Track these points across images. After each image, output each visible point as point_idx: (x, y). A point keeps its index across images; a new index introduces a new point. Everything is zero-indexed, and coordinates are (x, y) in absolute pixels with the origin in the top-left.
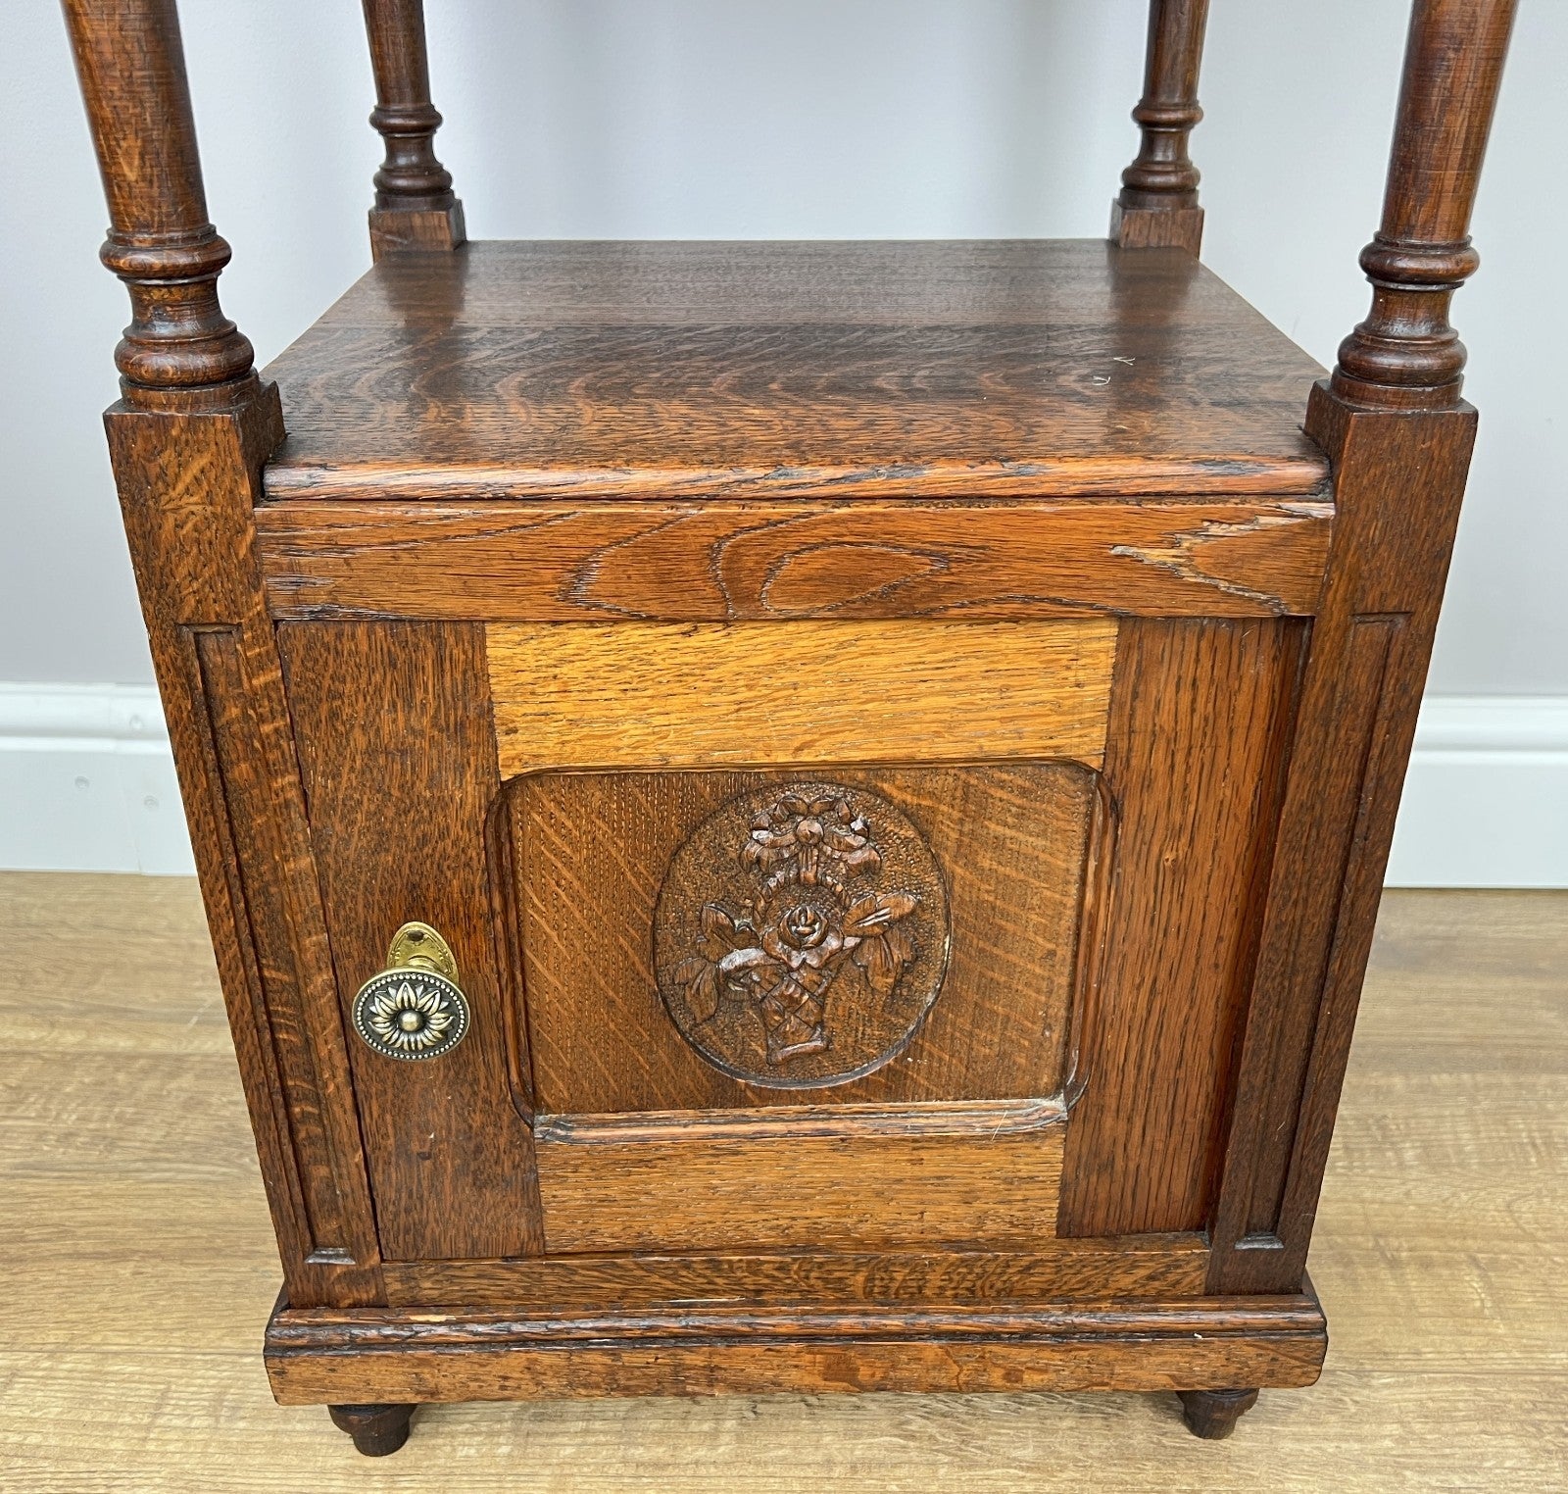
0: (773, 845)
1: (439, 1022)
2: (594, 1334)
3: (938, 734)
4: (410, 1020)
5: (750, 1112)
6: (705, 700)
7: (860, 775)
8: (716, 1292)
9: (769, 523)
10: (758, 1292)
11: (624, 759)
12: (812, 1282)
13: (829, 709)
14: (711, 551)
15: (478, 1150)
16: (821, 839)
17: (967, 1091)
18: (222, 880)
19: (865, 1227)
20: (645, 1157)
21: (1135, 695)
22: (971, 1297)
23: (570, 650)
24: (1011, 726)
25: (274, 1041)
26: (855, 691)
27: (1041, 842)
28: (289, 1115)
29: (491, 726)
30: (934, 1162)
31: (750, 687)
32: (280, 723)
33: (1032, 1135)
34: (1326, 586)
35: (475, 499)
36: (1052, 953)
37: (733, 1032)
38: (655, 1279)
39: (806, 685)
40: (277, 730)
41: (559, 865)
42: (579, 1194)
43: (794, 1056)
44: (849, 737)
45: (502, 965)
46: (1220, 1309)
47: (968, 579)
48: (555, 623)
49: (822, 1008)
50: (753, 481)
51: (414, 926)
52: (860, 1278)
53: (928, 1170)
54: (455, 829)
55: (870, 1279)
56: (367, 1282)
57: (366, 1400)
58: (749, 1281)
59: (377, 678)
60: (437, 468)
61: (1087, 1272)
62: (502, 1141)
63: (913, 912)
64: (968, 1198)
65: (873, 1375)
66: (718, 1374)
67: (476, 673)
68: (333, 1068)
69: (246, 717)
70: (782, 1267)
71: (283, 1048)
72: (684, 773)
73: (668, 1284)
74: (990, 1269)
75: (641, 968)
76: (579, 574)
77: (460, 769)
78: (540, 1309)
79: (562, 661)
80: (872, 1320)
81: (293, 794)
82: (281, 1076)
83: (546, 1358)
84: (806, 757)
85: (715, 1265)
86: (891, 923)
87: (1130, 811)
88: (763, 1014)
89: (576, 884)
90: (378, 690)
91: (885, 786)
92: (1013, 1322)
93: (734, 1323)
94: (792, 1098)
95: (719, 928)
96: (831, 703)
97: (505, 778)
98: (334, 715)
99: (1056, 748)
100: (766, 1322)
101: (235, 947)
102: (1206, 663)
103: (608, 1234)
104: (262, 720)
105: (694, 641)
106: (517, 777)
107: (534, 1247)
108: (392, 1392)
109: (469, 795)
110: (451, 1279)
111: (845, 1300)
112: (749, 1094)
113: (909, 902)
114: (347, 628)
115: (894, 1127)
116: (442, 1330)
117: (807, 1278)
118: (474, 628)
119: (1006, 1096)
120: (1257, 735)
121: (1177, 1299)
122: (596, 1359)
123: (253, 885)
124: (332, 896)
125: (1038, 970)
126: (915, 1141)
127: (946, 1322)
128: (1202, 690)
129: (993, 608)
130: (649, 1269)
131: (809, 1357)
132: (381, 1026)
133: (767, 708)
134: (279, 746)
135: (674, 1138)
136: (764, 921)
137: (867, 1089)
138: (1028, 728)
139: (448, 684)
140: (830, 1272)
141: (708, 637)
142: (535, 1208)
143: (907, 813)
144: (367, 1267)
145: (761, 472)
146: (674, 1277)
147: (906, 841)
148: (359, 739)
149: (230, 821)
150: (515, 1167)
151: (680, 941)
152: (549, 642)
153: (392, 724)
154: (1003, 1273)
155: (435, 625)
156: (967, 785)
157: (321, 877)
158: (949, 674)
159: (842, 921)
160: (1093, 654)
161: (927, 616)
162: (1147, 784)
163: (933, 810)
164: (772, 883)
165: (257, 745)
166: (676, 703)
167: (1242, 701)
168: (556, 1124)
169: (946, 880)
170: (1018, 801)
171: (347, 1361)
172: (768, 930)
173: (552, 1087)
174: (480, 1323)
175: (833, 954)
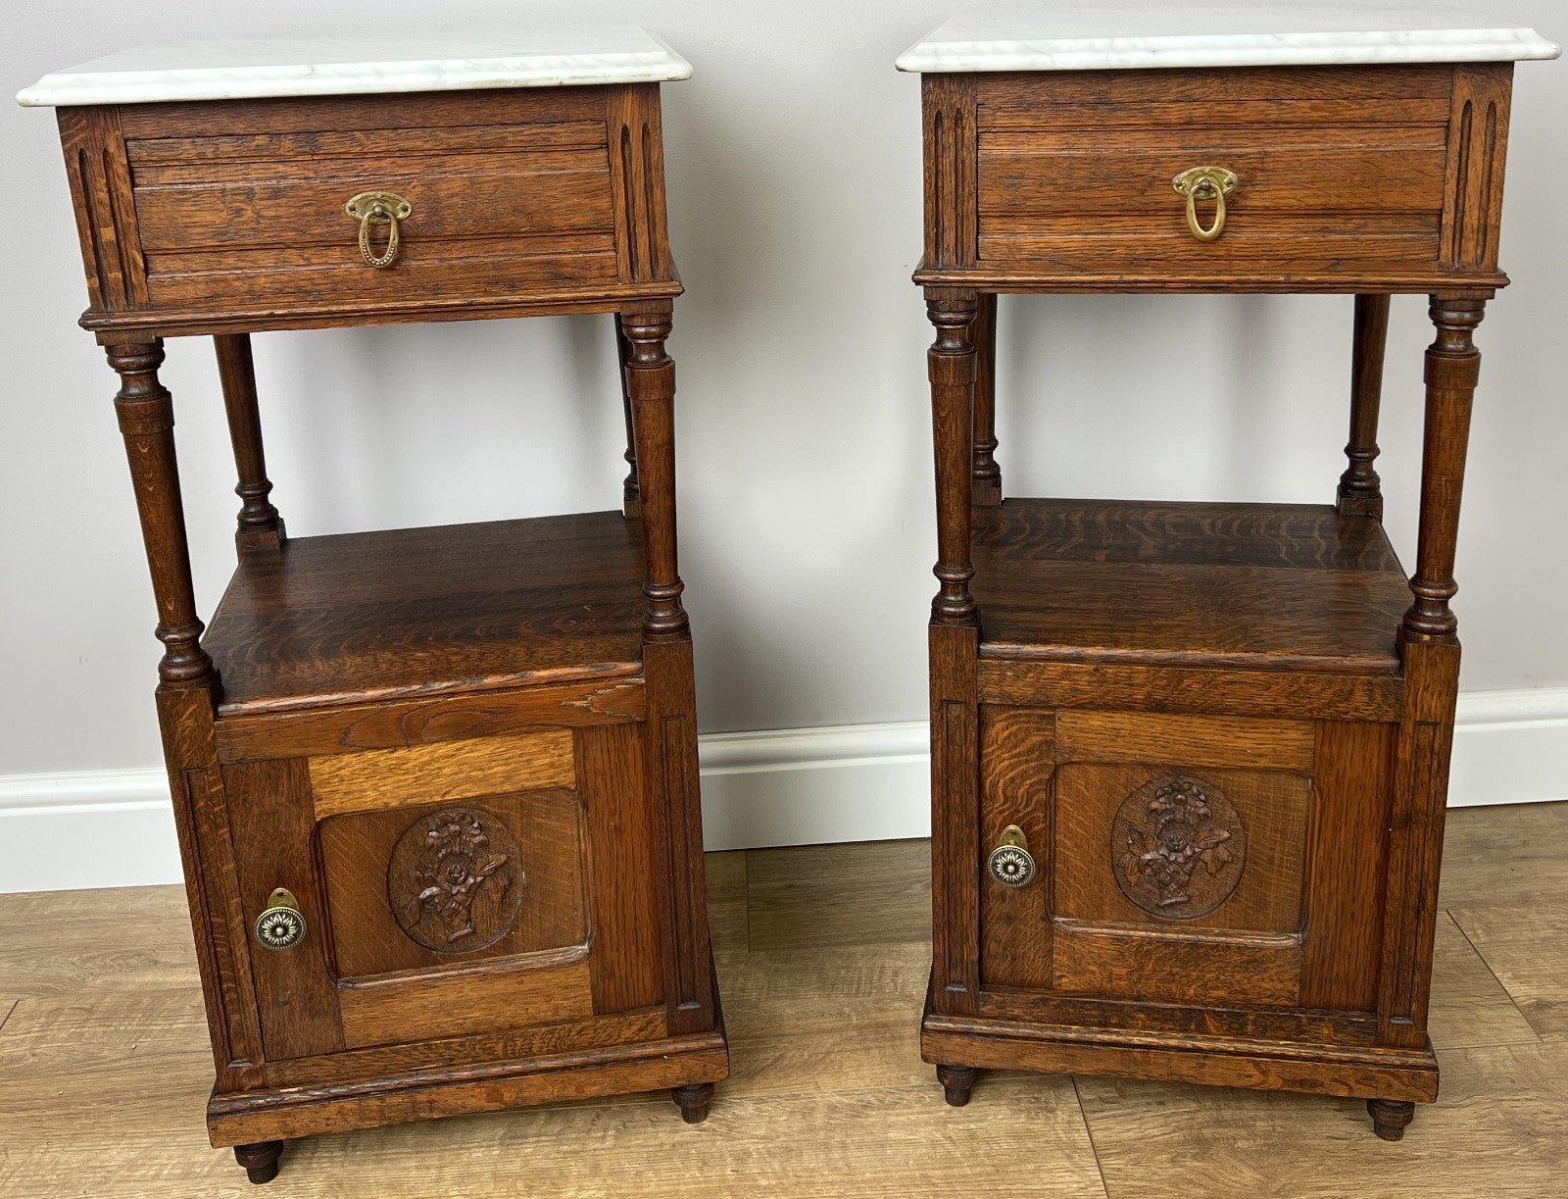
0: (438, 838)
1: (292, 931)
2: (372, 1089)
3: (503, 782)
4: (279, 930)
5: (440, 967)
6: (402, 778)
7: (474, 803)
8: (431, 1062)
9: (422, 707)
10: (452, 1060)
11: (369, 806)
12: (477, 1051)
13: (455, 776)
14: (400, 720)
15: (311, 997)
16: (460, 832)
17: (543, 946)
18: (194, 878)
19: (502, 1019)
20: (392, 993)
21: (584, 757)
22: (556, 1051)
23: (343, 764)
24: (534, 776)
25: (215, 952)
26: (466, 768)
27: (558, 824)
28: (221, 989)
29: (311, 799)
30: (530, 983)
31: (421, 771)
32: (222, 807)
33: (573, 963)
34: (648, 709)
35: (303, 709)
36: (572, 874)
37: (429, 929)
38: (400, 1057)
39: (444, 767)
40: (220, 810)
41: (343, 857)
42: (360, 1016)
43: (459, 937)
44: (463, 787)
45: (319, 905)
46: (674, 1042)
47: (505, 720)
48: (337, 754)
49: (470, 912)
50: (415, 691)
51: (279, 890)
52: (500, 1046)
53: (525, 987)
54: (297, 845)
55: (505, 1046)
56: (258, 1075)
57: (258, 1140)
58: (447, 1054)
59: (263, 783)
60: (287, 699)
61: (609, 1030)
62: (322, 992)
63: (506, 862)
64: (549, 998)
65: (511, 1097)
66: (435, 1105)
67: (305, 776)
68: (243, 961)
69: (207, 805)
70: (462, 1045)
71: (219, 955)
72: (395, 810)
73: (407, 1060)
74: (562, 1034)
75: (383, 901)
76: (346, 734)
77: (299, 818)
78: (344, 1079)
79: (340, 769)
80: (507, 1068)
81: (227, 836)
82: (218, 970)
83: (349, 1105)
84: (448, 798)
85: (429, 1047)
86: (496, 869)
87: (592, 806)
88: (442, 917)
89: (351, 865)
90: (264, 788)
91: (486, 806)
92: (576, 1060)
93: (441, 1077)
94: (460, 959)
95: (417, 879)
96: (456, 774)
97: (318, 820)
98: (245, 800)
99: (555, 783)
100: (458, 1075)
101: (199, 908)
102: (611, 741)
103: (376, 1034)
104: (214, 806)
105: (395, 755)
106: (323, 819)
107: (340, 1047)
108: (271, 1134)
109: (303, 828)
110: (300, 1068)
111: (495, 1059)
112: (439, 958)
113: (503, 858)
114: (251, 765)
115: (508, 967)
116: (297, 1096)
117: (474, 1049)
118: (304, 760)
119: (561, 947)
120: (639, 768)
121: (652, 1040)
122: (373, 1103)
123: (207, 879)
124: (243, 879)
125: (566, 883)
126: (518, 972)
127: (544, 1064)
128: (612, 753)
129: (517, 730)
130: (397, 1052)
131: (478, 1090)
132: (267, 935)
133: (429, 778)
134: (221, 816)
135: (404, 983)
136: (439, 874)
137: (494, 951)
138: (541, 775)
139: (293, 783)
140: (485, 1044)
141: (401, 753)
142: (339, 1025)
143: (497, 817)
144: (258, 1066)
145: (418, 687)
146: (410, 1055)
147: (499, 830)
148: (256, 810)
149: (199, 850)
150: (329, 1005)
151: (401, 887)
152: (334, 762)
153: (269, 801)
154: (569, 1035)
155: (287, 760)
156: (522, 802)
157: (238, 872)
158: (506, 756)
159: (474, 869)
160: (563, 743)
161: (491, 735)
162: (596, 793)
163: (508, 815)
164: (440, 855)
165: (212, 817)
166: (389, 780)
167: (630, 754)
168: (348, 982)
169: (520, 845)
170: (546, 806)
171: (249, 1117)
172: (440, 878)
173: (346, 964)
174: (316, 1090)
175: (472, 885)
